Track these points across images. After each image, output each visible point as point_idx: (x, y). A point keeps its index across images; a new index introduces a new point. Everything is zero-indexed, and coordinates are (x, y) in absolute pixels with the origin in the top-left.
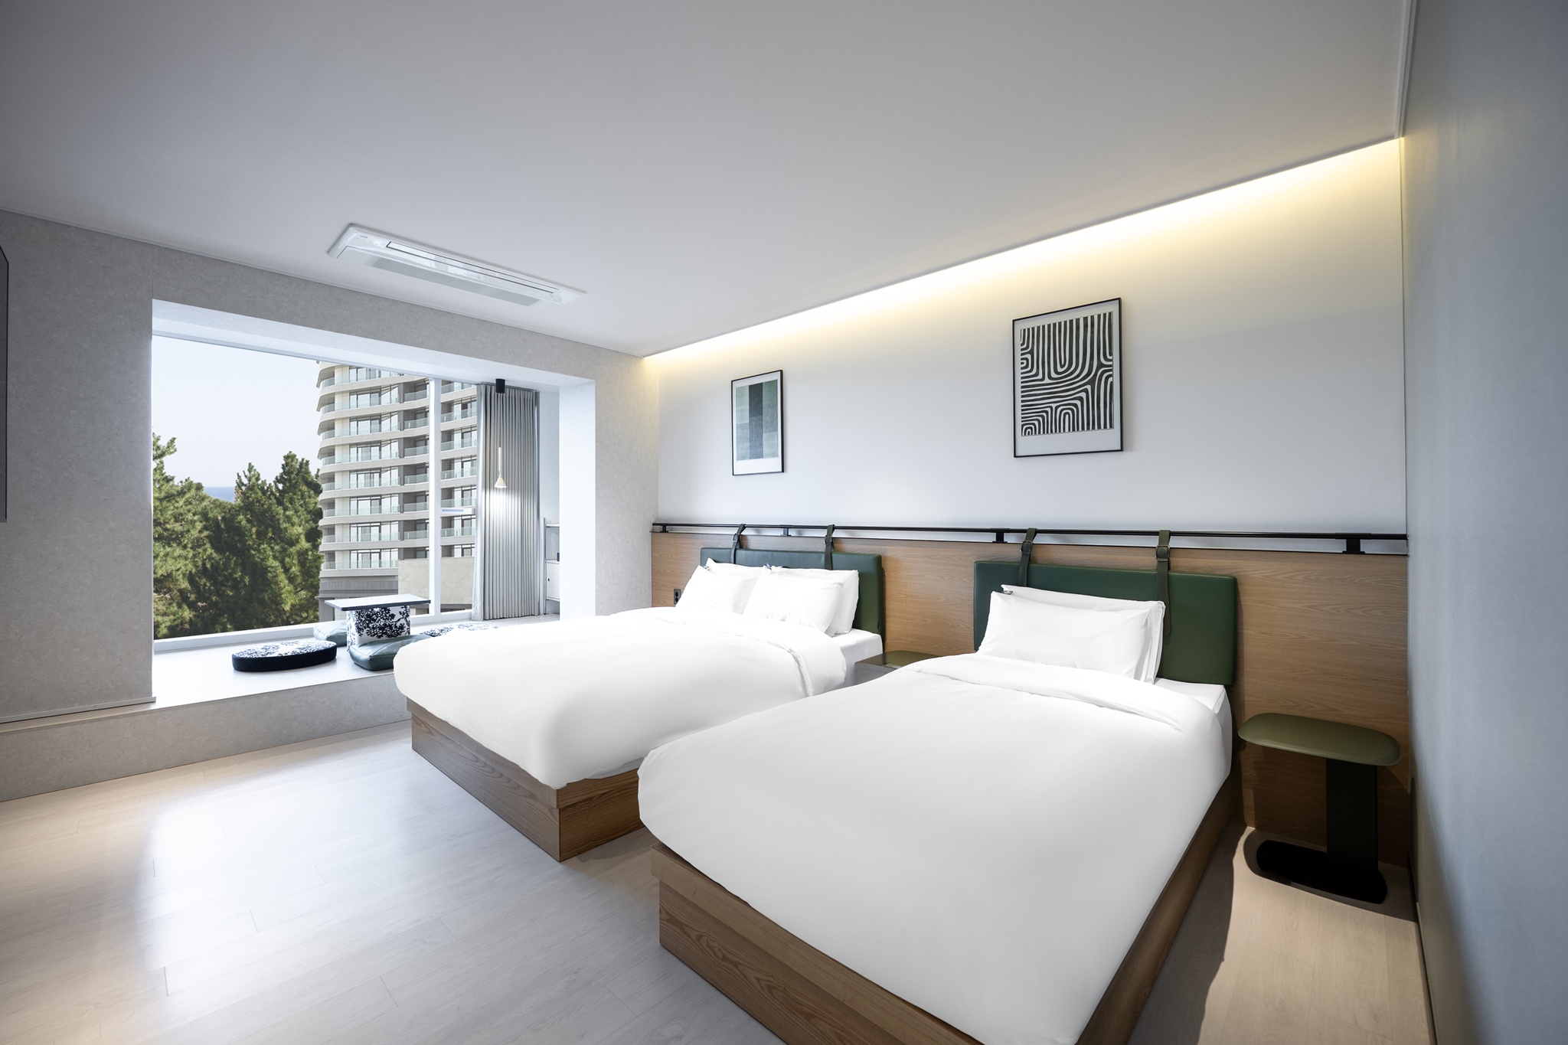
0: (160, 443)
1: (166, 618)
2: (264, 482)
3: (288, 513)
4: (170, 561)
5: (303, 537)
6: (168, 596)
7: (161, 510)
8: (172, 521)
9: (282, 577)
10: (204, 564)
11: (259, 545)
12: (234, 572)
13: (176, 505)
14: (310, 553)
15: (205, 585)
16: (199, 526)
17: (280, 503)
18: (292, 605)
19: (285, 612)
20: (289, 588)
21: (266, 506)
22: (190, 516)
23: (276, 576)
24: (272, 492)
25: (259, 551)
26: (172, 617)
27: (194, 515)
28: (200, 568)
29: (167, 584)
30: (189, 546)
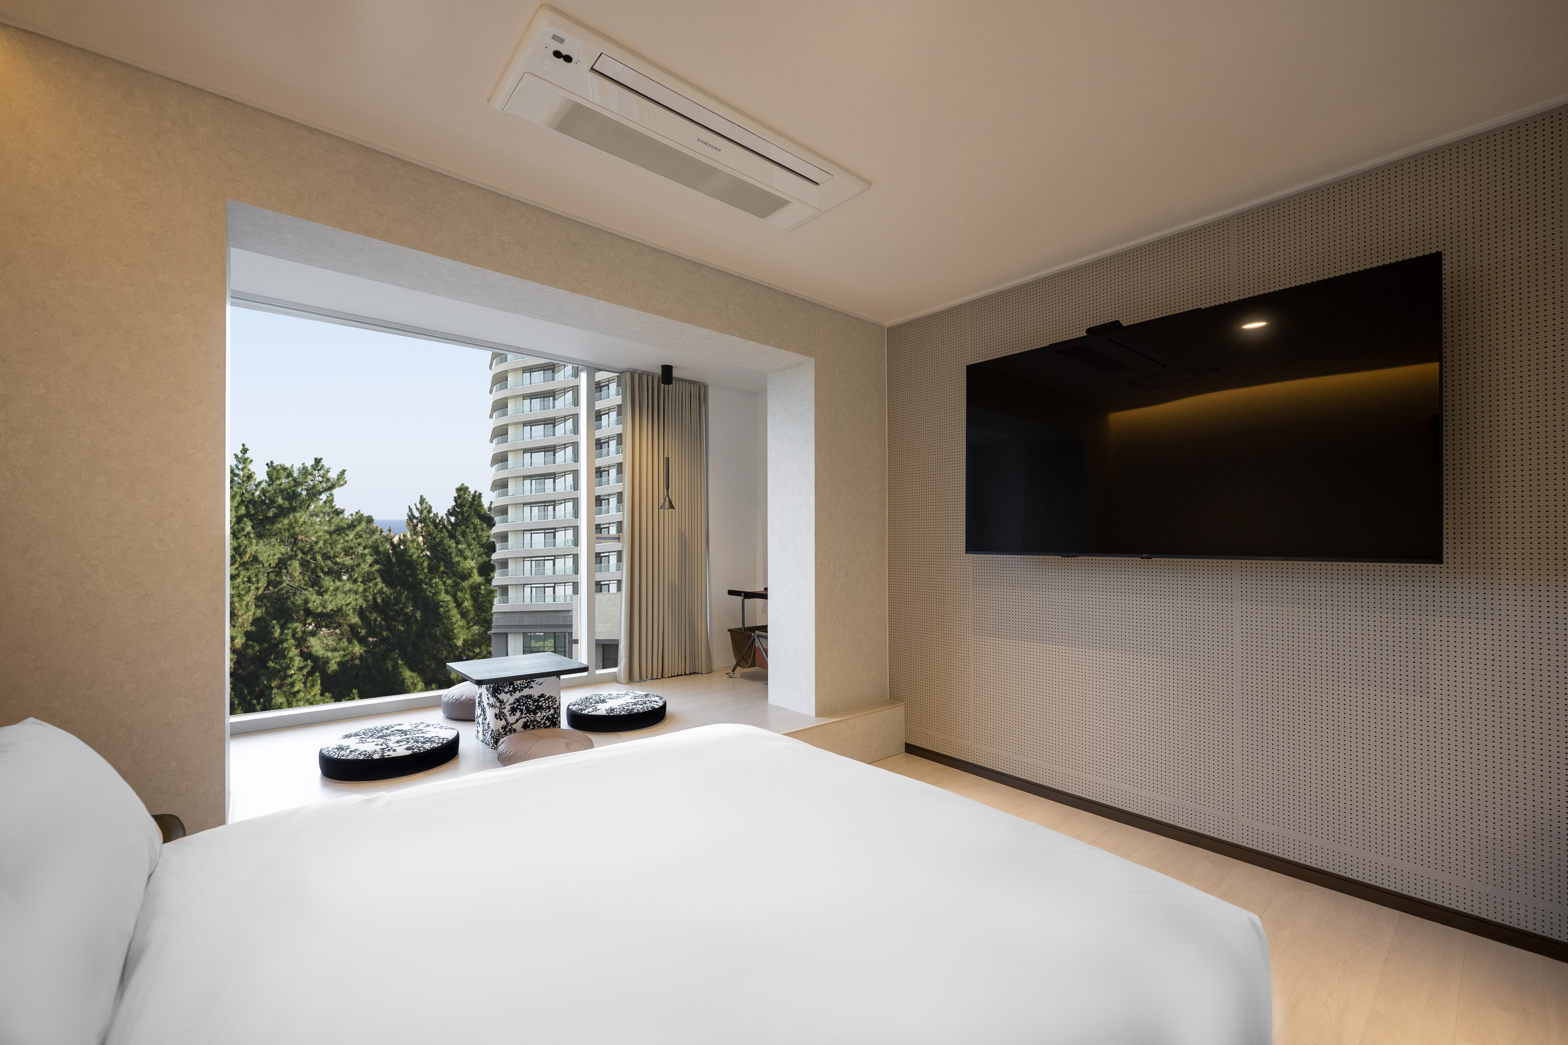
0: (330, 475)
1: (336, 654)
2: (436, 515)
3: (460, 546)
4: (340, 595)
5: (475, 571)
6: (337, 631)
7: (330, 544)
8: (342, 554)
9: (454, 612)
10: (375, 599)
11: (431, 580)
12: (405, 607)
13: (346, 538)
14: (483, 587)
15: (376, 620)
16: (369, 559)
17: (452, 536)
18: (465, 641)
19: (457, 647)
20: (461, 623)
21: (437, 540)
22: (360, 550)
23: (448, 611)
24: (444, 525)
25: (431, 585)
26: (342, 653)
27: (365, 548)
28: (371, 603)
29: (337, 619)
30: (360, 580)
